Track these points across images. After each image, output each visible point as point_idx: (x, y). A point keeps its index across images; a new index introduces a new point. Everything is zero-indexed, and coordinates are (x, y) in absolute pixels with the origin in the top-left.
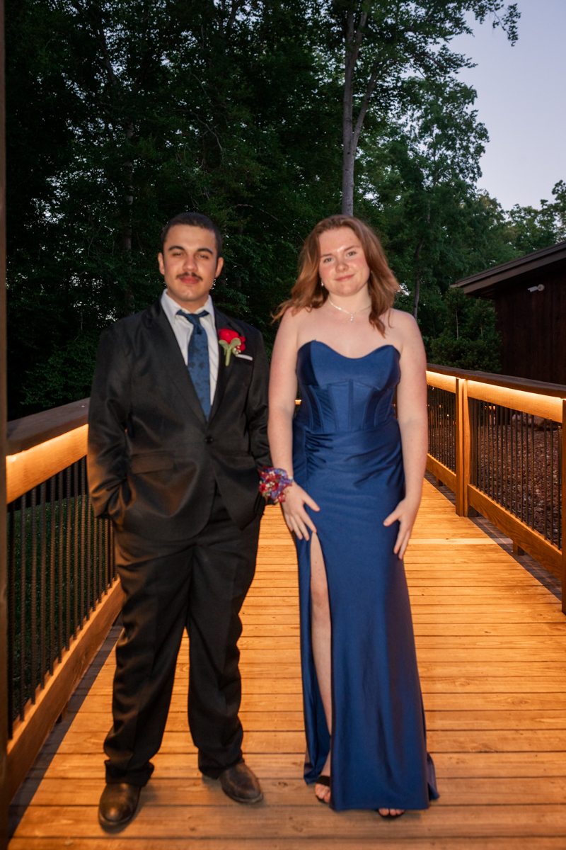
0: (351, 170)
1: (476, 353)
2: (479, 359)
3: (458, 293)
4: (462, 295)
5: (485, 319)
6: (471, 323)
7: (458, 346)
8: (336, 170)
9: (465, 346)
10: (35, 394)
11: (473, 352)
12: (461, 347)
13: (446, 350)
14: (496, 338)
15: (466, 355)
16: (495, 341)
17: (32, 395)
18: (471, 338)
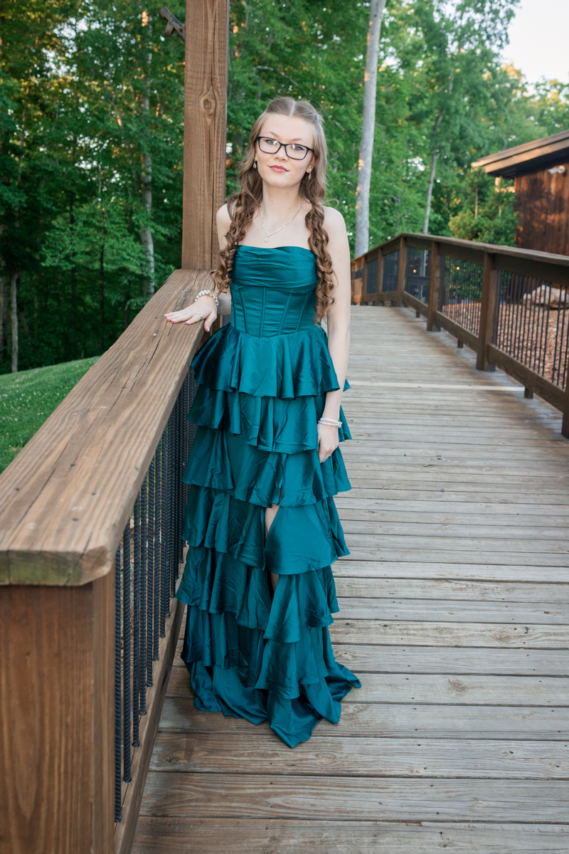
0: (377, 34)
1: (492, 233)
2: (495, 239)
3: (480, 172)
4: (484, 174)
5: (505, 199)
6: (490, 203)
7: (476, 226)
8: (360, 32)
9: (483, 225)
10: (55, 256)
11: (490, 232)
12: (479, 226)
13: (464, 229)
14: (513, 218)
15: (483, 235)
16: (513, 221)
17: (52, 256)
18: (489, 217)
